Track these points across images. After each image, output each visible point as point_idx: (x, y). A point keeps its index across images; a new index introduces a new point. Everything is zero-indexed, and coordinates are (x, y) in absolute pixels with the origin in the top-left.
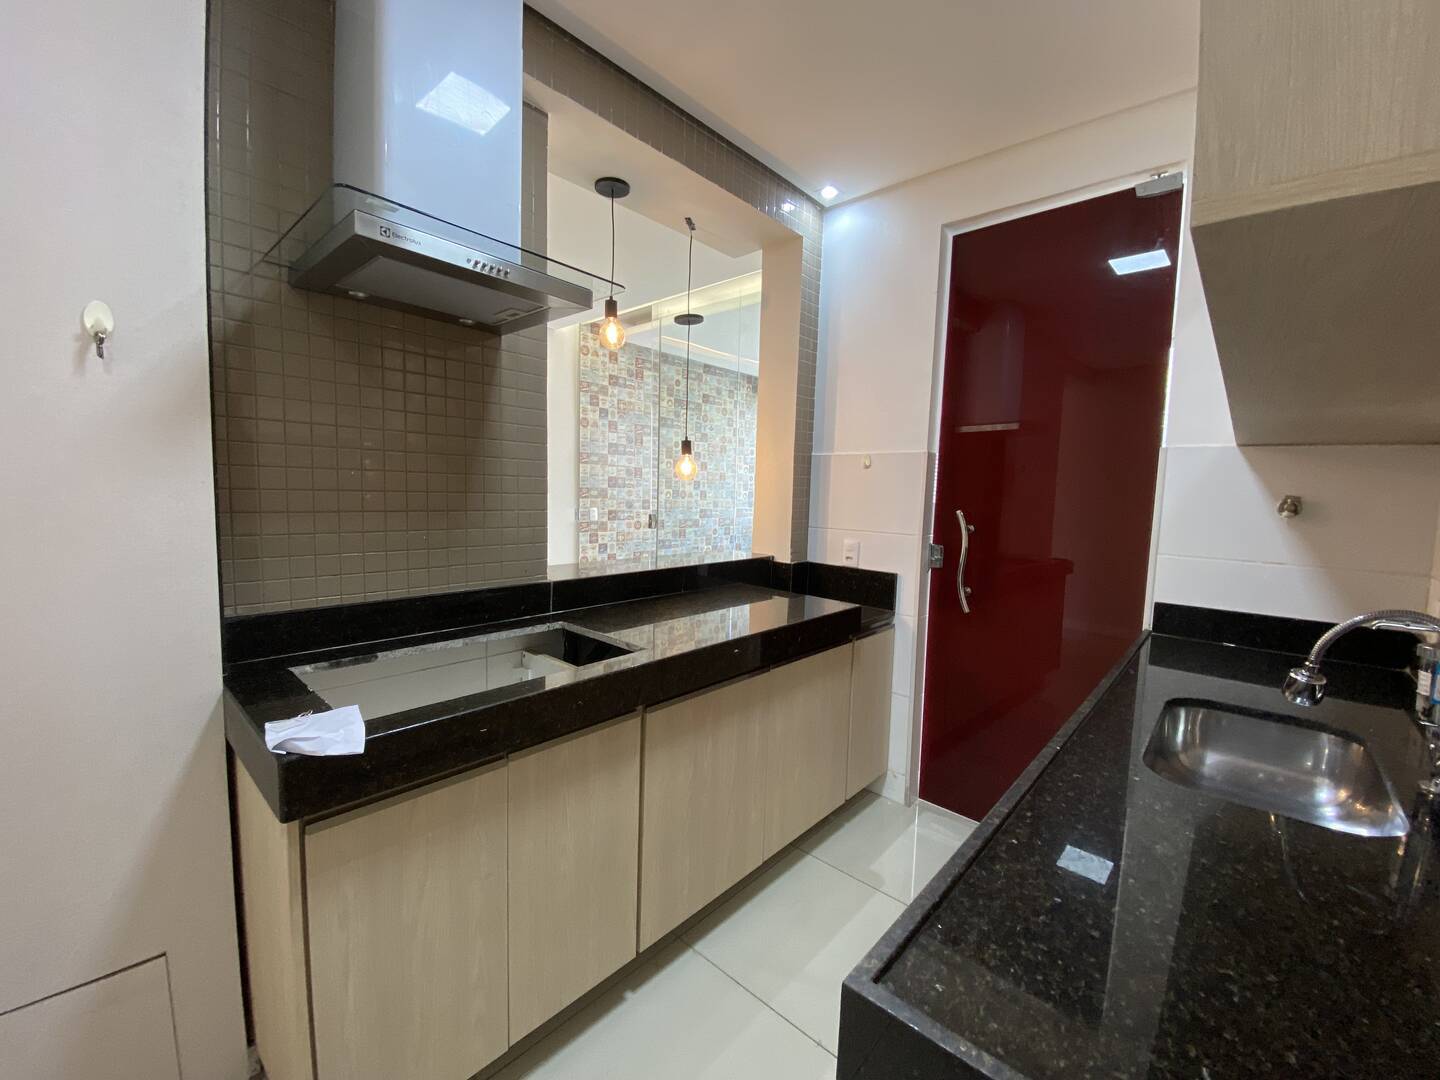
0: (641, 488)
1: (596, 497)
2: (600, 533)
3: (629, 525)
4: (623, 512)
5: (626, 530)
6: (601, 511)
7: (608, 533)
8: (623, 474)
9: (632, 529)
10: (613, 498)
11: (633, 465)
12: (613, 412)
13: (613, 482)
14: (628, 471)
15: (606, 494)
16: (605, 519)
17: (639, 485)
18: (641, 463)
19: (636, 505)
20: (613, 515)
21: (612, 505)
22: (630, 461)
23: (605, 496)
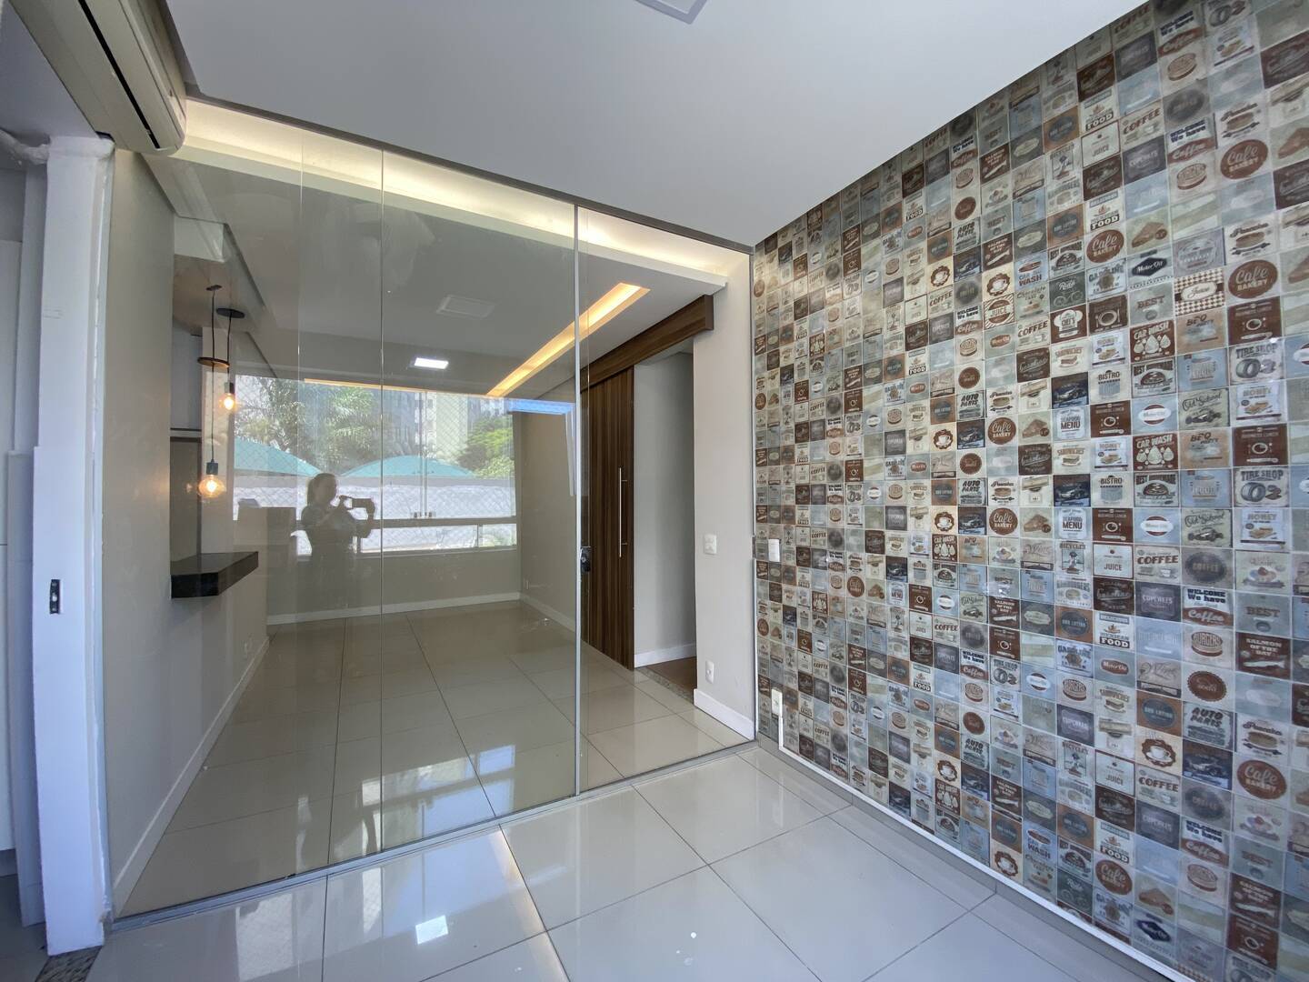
0: (859, 504)
1: (778, 521)
2: (784, 586)
3: (836, 583)
4: (824, 553)
5: (831, 592)
6: (785, 548)
7: (798, 589)
8: (823, 479)
9: (844, 593)
10: (803, 524)
11: (843, 457)
12: (802, 365)
13: (804, 494)
14: (834, 473)
15: (793, 517)
16: (792, 562)
17: (855, 497)
18: (861, 450)
19: (850, 540)
20: (805, 557)
21: (802, 537)
22: (835, 450)
23: (791, 520)
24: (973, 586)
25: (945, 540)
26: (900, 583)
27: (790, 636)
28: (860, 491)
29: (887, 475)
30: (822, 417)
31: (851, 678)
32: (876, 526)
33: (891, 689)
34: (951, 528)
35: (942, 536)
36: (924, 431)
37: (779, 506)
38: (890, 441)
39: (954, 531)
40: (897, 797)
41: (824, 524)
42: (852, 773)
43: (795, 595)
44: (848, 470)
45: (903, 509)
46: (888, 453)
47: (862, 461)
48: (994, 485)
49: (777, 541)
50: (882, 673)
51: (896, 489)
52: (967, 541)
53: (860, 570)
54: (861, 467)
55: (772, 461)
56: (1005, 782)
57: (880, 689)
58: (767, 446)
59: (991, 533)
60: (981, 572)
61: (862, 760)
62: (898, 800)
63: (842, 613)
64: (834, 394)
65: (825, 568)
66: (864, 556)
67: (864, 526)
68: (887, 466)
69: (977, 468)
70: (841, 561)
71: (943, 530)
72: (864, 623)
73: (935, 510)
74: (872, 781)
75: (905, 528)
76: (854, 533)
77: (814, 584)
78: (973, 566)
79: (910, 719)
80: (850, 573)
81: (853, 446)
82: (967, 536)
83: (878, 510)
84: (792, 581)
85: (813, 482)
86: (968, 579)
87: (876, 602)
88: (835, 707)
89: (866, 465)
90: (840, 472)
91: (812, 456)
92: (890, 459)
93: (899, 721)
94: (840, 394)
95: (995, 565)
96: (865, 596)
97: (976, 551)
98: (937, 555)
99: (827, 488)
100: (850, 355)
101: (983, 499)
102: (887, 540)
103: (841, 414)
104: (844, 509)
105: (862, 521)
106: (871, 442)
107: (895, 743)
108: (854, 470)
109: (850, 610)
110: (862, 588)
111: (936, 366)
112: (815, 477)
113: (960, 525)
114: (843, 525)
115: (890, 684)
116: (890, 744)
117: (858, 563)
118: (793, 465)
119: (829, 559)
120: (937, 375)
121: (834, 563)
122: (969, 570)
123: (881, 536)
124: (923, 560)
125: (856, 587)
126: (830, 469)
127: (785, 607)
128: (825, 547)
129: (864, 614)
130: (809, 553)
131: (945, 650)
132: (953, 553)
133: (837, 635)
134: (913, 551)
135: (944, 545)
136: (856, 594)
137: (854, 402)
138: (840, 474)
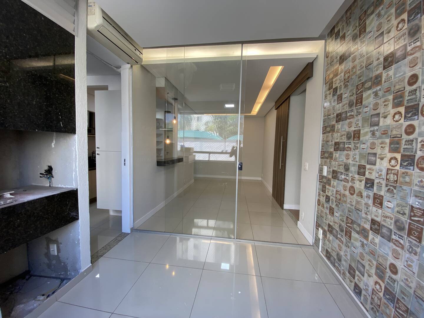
0: (357, 152)
1: (327, 158)
2: (327, 187)
3: (345, 188)
4: (342, 173)
5: (342, 192)
6: (328, 170)
7: (331, 188)
8: (344, 139)
9: (347, 193)
10: (335, 160)
11: (353, 129)
12: (341, 86)
13: (337, 146)
14: (349, 136)
16: (330, 177)
17: (356, 148)
18: (360, 125)
19: (352, 169)
20: (335, 175)
21: (335, 166)
22: (350, 125)
23: (332, 158)
24: (403, 198)
25: (393, 172)
26: (370, 192)
27: (327, 208)
28: (358, 145)
29: (370, 137)
30: (346, 110)
31: (346, 232)
32: (363, 163)
33: (361, 241)
34: (396, 166)
35: (392, 170)
36: (389, 113)
37: (328, 152)
38: (373, 119)
39: (398, 167)
40: (357, 289)
41: (343, 161)
42: (342, 271)
43: (331, 191)
44: (354, 135)
45: (375, 154)
46: (371, 126)
47: (360, 130)
48: (420, 142)
49: (327, 167)
50: (358, 233)
51: (373, 144)
52: (403, 173)
53: (355, 183)
54: (359, 134)
55: (327, 131)
56: (402, 303)
57: (356, 240)
58: (326, 125)
59: (417, 170)
60: (408, 191)
61: (346, 268)
62: (357, 291)
63: (345, 202)
64: (352, 98)
65: (341, 181)
66: (357, 176)
67: (358, 162)
68: (370, 132)
69: (412, 133)
70: (348, 178)
71: (393, 166)
72: (353, 208)
73: (389, 155)
74: (349, 278)
75: (375, 164)
76: (354, 165)
77: (337, 187)
78: (404, 187)
79: (367, 257)
80: (350, 184)
81: (357, 123)
82: (404, 170)
83: (365, 155)
84: (329, 185)
85: (341, 141)
86: (401, 194)
87: (359, 199)
88: (339, 242)
89: (362, 132)
90: (351, 136)
91: (341, 128)
92: (372, 129)
93: (362, 256)
94: (354, 98)
95: (416, 188)
96: (355, 195)
97: (407, 179)
98: (388, 179)
99: (346, 143)
100: (359, 77)
101: (414, 150)
102: (367, 169)
103: (354, 108)
104: (351, 153)
105: (357, 159)
106: (365, 120)
107: (359, 266)
108: (357, 135)
109: (349, 201)
110: (354, 191)
111: (397, 76)
112: (341, 138)
113: (401, 164)
114: (350, 161)
115: (361, 239)
116: (357, 265)
117: (354, 179)
118: (334, 133)
119: (343, 177)
120: (397, 81)
121: (345, 179)
122: (403, 189)
123: (364, 167)
124: (381, 181)
125: (352, 191)
126: (348, 134)
127: (327, 196)
128: (342, 171)
129: (354, 204)
130: (336, 173)
131: (386, 229)
132: (396, 179)
133: (343, 211)
134: (377, 176)
135: (392, 174)
136: (352, 194)
137: (359, 101)
138: (351, 137)
